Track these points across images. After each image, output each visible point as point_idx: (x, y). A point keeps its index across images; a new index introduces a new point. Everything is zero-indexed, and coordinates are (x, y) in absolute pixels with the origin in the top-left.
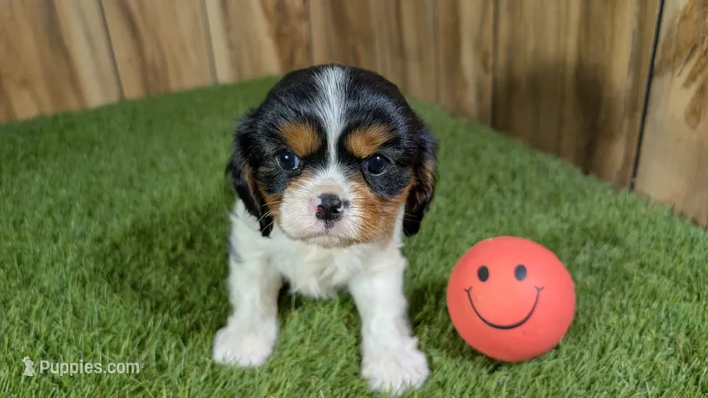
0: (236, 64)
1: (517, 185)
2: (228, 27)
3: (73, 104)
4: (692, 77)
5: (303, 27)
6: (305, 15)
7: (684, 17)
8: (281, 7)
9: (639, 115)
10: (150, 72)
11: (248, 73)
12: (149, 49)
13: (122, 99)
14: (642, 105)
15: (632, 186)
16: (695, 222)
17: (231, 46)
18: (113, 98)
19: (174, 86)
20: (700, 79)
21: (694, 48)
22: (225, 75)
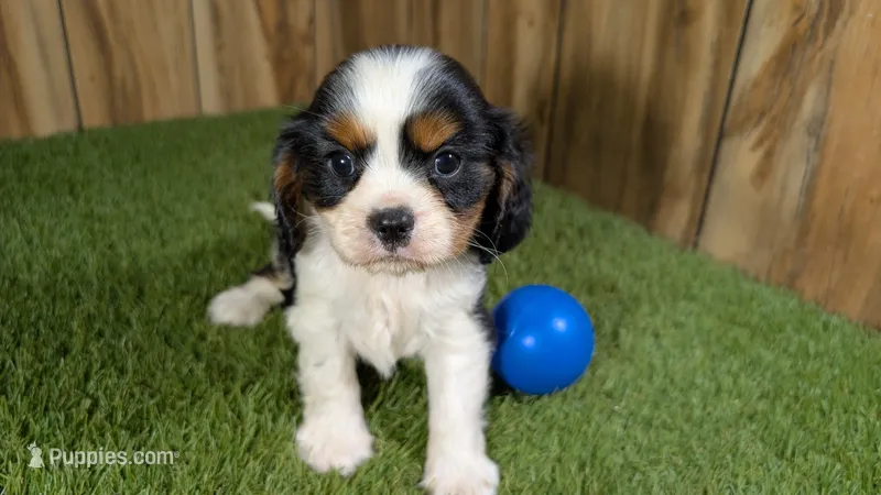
0: (226, 93)
1: (587, 242)
2: (219, 48)
3: (15, 132)
4: (760, 143)
5: (307, 53)
6: (309, 39)
7: (756, 84)
8: (283, 27)
9: (705, 176)
10: (117, 94)
11: (239, 105)
12: (120, 68)
13: (80, 128)
14: (710, 165)
15: (696, 245)
16: (757, 280)
17: (221, 69)
18: (69, 125)
19: (148, 115)
20: (767, 144)
21: (763, 114)
22: (211, 105)
